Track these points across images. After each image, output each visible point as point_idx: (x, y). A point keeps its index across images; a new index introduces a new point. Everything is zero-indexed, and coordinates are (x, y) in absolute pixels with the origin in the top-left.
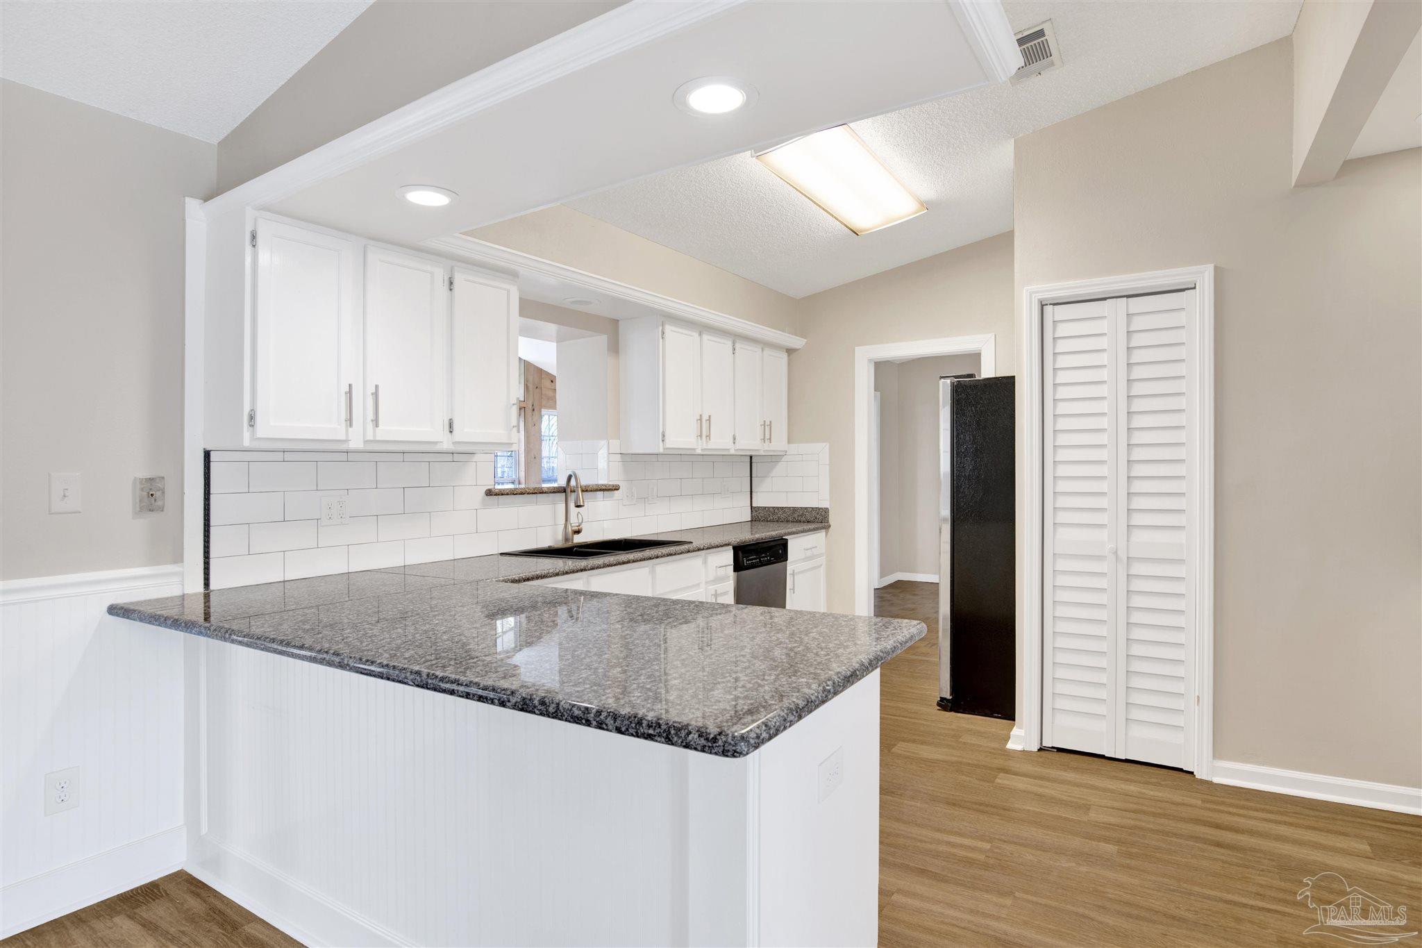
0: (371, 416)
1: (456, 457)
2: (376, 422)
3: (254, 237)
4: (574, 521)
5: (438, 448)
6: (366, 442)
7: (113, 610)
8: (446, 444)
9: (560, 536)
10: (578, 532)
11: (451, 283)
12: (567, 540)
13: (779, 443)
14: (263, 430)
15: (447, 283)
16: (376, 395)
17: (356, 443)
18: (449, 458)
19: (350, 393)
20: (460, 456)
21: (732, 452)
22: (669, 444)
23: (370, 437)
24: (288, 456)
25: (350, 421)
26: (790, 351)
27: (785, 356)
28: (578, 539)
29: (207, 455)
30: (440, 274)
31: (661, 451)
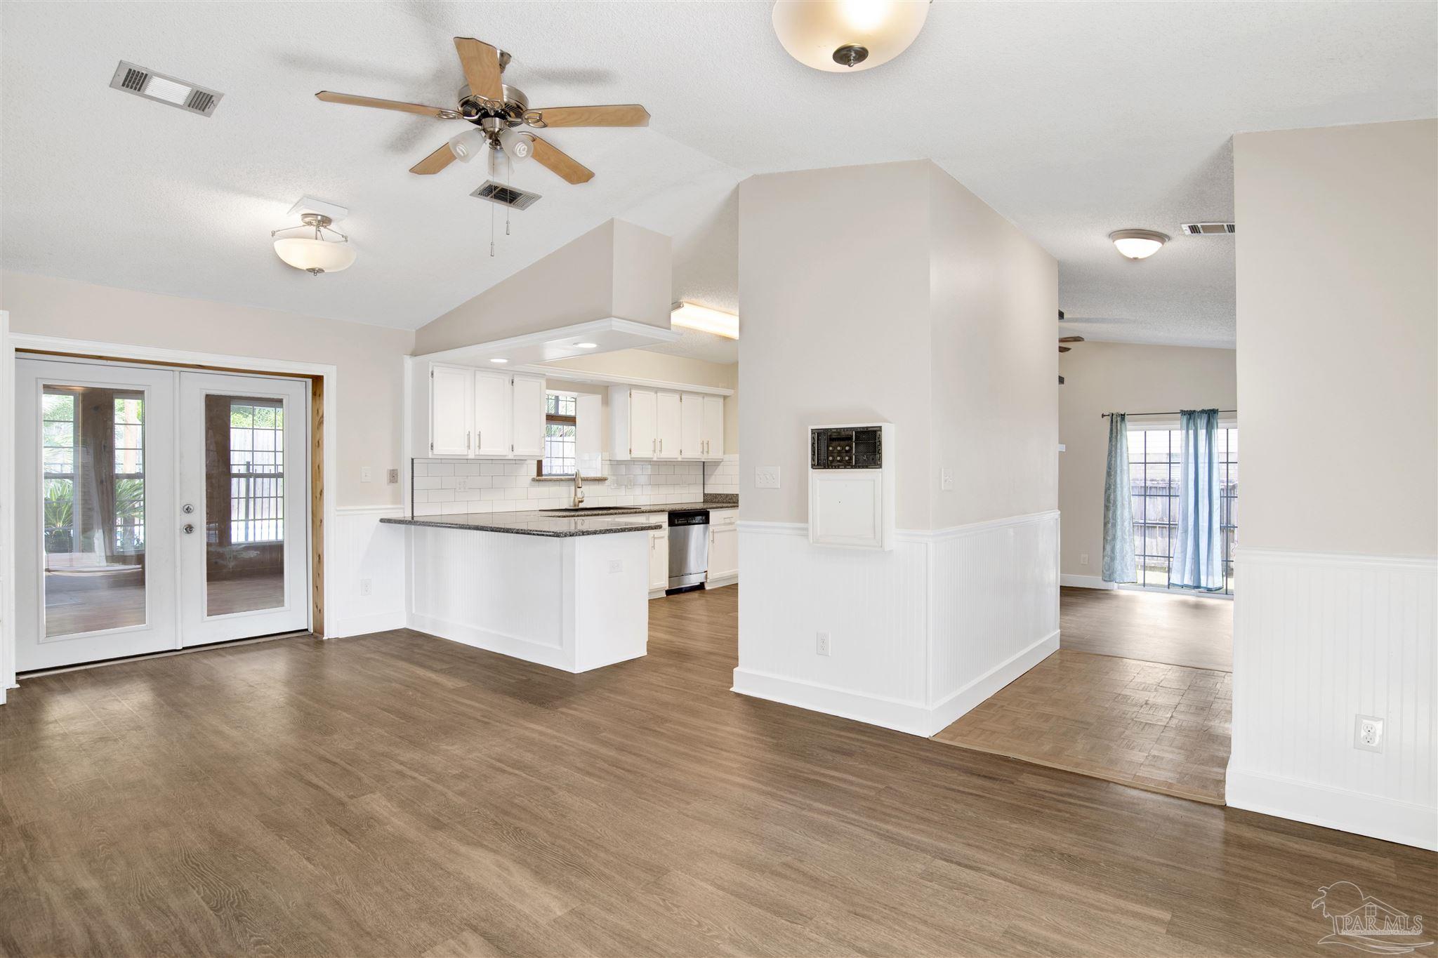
0: (477, 444)
1: (517, 462)
2: (479, 447)
3: (432, 374)
4: (579, 495)
5: (507, 458)
6: (475, 455)
7: (382, 521)
8: (511, 456)
9: (572, 504)
10: (582, 502)
11: (513, 382)
12: (575, 505)
13: (714, 455)
14: (436, 451)
15: (511, 382)
16: (479, 435)
17: (471, 456)
18: (514, 462)
19: (469, 435)
20: (519, 461)
21: (680, 460)
22: (633, 456)
23: (477, 453)
24: (443, 461)
25: (469, 447)
26: (725, 397)
27: (721, 400)
28: (581, 505)
29: (413, 460)
30: (507, 379)
31: (629, 459)
